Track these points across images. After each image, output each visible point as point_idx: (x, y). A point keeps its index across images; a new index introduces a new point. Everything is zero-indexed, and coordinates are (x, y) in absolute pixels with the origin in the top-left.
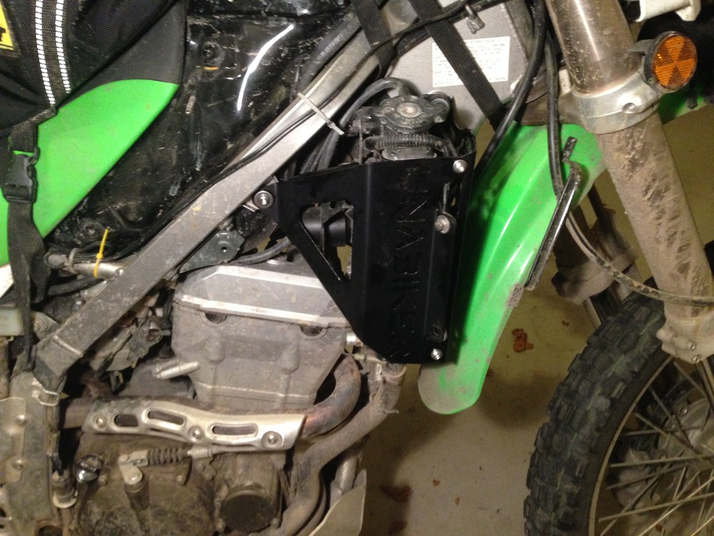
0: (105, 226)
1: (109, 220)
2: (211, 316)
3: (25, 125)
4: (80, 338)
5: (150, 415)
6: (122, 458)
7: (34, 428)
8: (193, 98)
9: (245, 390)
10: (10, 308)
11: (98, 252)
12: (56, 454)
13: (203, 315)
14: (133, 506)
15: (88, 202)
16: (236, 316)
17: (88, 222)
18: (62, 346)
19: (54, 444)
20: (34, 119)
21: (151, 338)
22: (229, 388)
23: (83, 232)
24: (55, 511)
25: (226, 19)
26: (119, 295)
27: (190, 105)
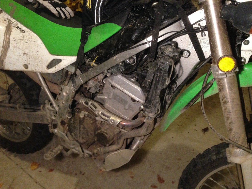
0: (97, 55)
1: (98, 54)
2: (112, 86)
3: (90, 27)
4: (84, 79)
5: (91, 104)
6: (82, 112)
7: (69, 96)
8: (124, 31)
9: (115, 109)
10: (74, 66)
11: (94, 60)
12: (71, 104)
13: (110, 85)
14: (79, 123)
15: (96, 48)
16: (117, 88)
17: (94, 53)
18: (80, 79)
19: (71, 102)
20: (92, 26)
21: (100, 87)
22: (111, 107)
23: (93, 55)
24: (67, 118)
25: (137, 15)
26: (94, 72)
27: (122, 33)
